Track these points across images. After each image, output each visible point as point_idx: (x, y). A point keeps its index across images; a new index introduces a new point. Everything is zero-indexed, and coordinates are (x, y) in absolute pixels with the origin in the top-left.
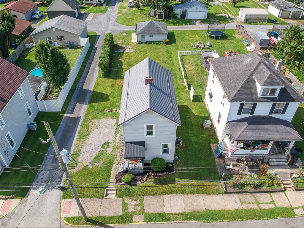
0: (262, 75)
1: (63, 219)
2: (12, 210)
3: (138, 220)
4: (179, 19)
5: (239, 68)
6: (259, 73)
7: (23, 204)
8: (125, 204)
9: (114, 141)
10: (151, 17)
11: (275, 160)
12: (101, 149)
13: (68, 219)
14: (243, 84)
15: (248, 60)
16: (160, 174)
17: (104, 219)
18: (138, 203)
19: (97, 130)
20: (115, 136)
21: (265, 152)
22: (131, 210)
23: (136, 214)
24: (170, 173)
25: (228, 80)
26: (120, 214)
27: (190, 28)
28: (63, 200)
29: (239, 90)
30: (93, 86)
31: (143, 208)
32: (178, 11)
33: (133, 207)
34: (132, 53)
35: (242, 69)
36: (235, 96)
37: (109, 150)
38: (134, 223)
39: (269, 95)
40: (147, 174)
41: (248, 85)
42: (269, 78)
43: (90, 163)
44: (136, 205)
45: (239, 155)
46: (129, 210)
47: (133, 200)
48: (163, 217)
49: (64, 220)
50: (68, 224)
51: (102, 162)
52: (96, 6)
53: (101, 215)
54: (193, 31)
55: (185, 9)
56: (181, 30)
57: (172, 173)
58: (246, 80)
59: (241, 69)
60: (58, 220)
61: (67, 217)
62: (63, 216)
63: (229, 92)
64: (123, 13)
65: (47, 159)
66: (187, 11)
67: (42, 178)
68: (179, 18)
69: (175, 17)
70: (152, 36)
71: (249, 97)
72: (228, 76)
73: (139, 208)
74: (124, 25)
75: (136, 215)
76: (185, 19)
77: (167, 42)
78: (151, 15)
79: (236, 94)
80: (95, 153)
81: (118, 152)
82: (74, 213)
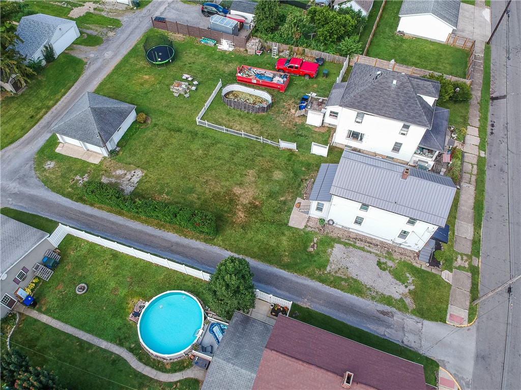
0: (425, 88)
1: (468, 325)
2: (452, 377)
3: (476, 261)
5: (395, 96)
6: (420, 88)
7: (446, 364)
8: (461, 268)
9: (377, 255)
12: (387, 271)
13: (470, 320)
14: (421, 107)
17: (474, 288)
18: (459, 257)
19: (350, 269)
20: (370, 252)
22: (466, 265)
25: (400, 113)
26: (470, 274)
28: (447, 322)
29: (425, 114)
31: (467, 255)
33: (463, 262)
35: (400, 94)
37: (390, 263)
38: (480, 266)
43: (406, 287)
44: (462, 259)
46: (466, 266)
47: (456, 260)
48: (476, 243)
49: (471, 324)
50: (474, 320)
51: (408, 275)
53: (469, 290)
59: (398, 95)
60: (468, 330)
61: (467, 320)
62: (465, 324)
73: (465, 258)
75: (472, 262)
79: (427, 119)
80: (393, 279)
81: (396, 256)
82: (464, 314)
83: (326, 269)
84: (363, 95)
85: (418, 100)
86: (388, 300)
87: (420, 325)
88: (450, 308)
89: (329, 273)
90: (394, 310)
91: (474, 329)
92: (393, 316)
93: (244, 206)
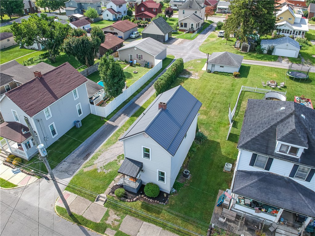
0: (286, 128)
1: (55, 206)
3: (109, 234)
4: (265, 54)
5: (268, 115)
6: (284, 125)
7: (37, 183)
8: (107, 215)
10: (236, 49)
11: (284, 233)
12: (116, 159)
13: (58, 208)
14: (261, 133)
15: (282, 108)
16: (151, 200)
17: (83, 220)
18: (118, 218)
21: (274, 219)
22: (108, 222)
23: (111, 228)
24: (160, 203)
25: (250, 125)
26: (98, 222)
27: (273, 65)
28: (65, 191)
29: (253, 139)
30: (144, 102)
31: (119, 225)
32: (265, 46)
33: (112, 220)
34: (196, 80)
35: (271, 117)
36: (246, 144)
39: (289, 153)
40: (139, 196)
41: (268, 135)
42: (290, 133)
43: (101, 168)
44: (115, 220)
45: (241, 211)
46: (107, 221)
47: (115, 214)
49: (55, 208)
50: (57, 212)
51: (110, 170)
52: (188, 32)
53: (83, 216)
54: (273, 69)
55: (273, 45)
56: (260, 66)
57: (162, 203)
58: (267, 130)
59: (269, 116)
60: (52, 205)
61: (59, 206)
62: (56, 204)
63: (244, 138)
64: (210, 41)
66: (276, 47)
67: (61, 168)
68: (265, 53)
69: (261, 52)
70: (223, 67)
71: (263, 149)
72: (254, 120)
73: (116, 223)
74: (203, 53)
75: (110, 229)
76: (271, 55)
77: (236, 75)
78: (236, 47)
79: (248, 142)
80: (109, 161)
85: (269, 129)
86: (95, 157)
87: (71, 173)
88: (75, 196)
90: (88, 160)
91: (50, 209)
92: (84, 159)
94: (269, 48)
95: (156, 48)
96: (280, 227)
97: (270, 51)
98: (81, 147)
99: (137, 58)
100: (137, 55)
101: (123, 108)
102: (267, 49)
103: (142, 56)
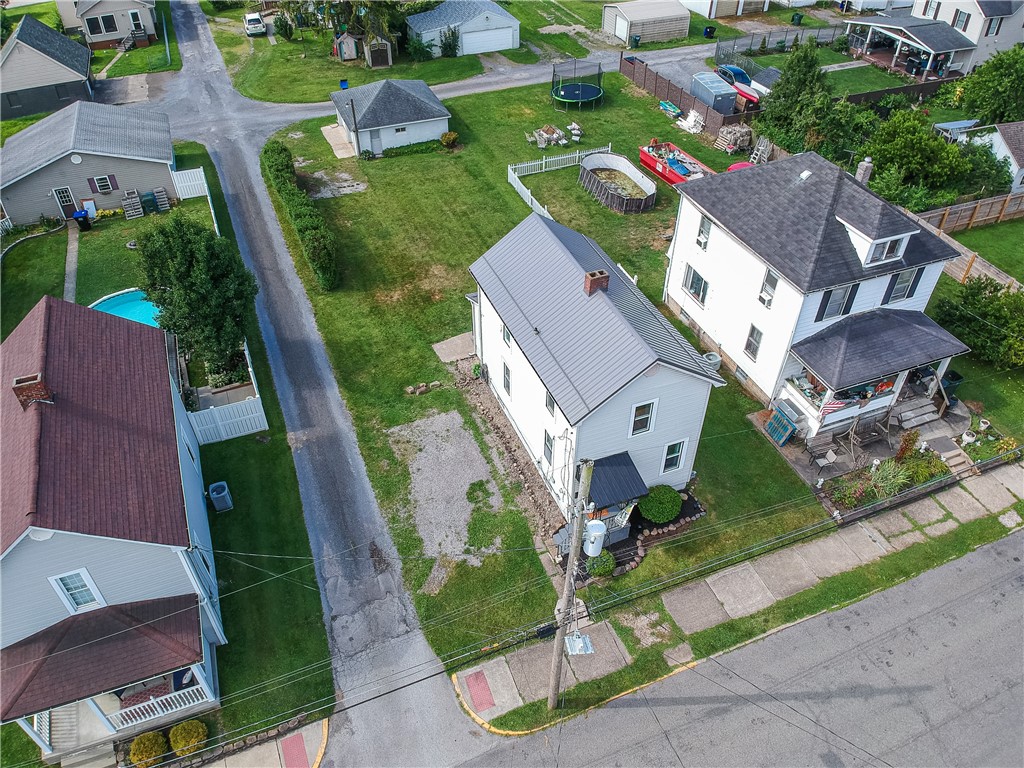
0: (862, 210)
1: (487, 726)
2: (319, 759)
3: (681, 659)
4: (437, 58)
5: (786, 201)
6: (850, 206)
7: (343, 731)
8: (626, 633)
9: (494, 472)
10: (349, 64)
11: (913, 415)
12: (472, 506)
13: (501, 722)
14: (822, 242)
15: (805, 174)
16: (672, 528)
17: (599, 687)
18: (655, 617)
19: (422, 454)
20: (489, 460)
21: (887, 401)
22: (648, 641)
23: (668, 646)
24: (694, 518)
25: (768, 238)
26: (629, 659)
27: (490, 84)
28: (454, 676)
29: (817, 260)
31: (675, 627)
32: (431, 35)
33: (649, 632)
34: (365, 194)
35: (798, 201)
36: (813, 278)
37: (496, 502)
38: (676, 671)
39: (886, 258)
40: (640, 537)
41: (833, 240)
42: (883, 215)
43: (467, 552)
44: (654, 625)
45: (834, 423)
46: (643, 642)
47: (637, 614)
48: (732, 633)
49: (493, 729)
50: (511, 733)
51: (498, 541)
52: (134, 46)
53: (582, 681)
54: (505, 95)
55: (452, 26)
57: (698, 516)
58: (825, 230)
59: (791, 202)
60: (474, 734)
61: (495, 716)
62: (483, 718)
63: (792, 270)
64: (243, 59)
65: (325, 580)
66: (462, 29)
67: (350, 640)
68: (436, 55)
69: (424, 54)
70: (403, 129)
71: (843, 271)
72: (763, 225)
73: (665, 629)
74: (276, 105)
75: (670, 650)
76: (456, 56)
77: (454, 141)
78: (346, 57)
79: (814, 272)
80: (462, 523)
81: (523, 502)
82: (507, 700)
83: (389, 427)
84: (730, 180)
85: (827, 226)
86: (409, 543)
87: (403, 627)
88: (497, 663)
89: (387, 436)
90: (398, 565)
91: (484, 745)
92: (382, 572)
93: (417, 288)
94: (443, 39)
95: (147, 134)
96: (903, 407)
97: (450, 46)
98: (320, 548)
99: (94, 191)
100: (91, 181)
101: (273, 373)
102: (437, 42)
103: (112, 177)
